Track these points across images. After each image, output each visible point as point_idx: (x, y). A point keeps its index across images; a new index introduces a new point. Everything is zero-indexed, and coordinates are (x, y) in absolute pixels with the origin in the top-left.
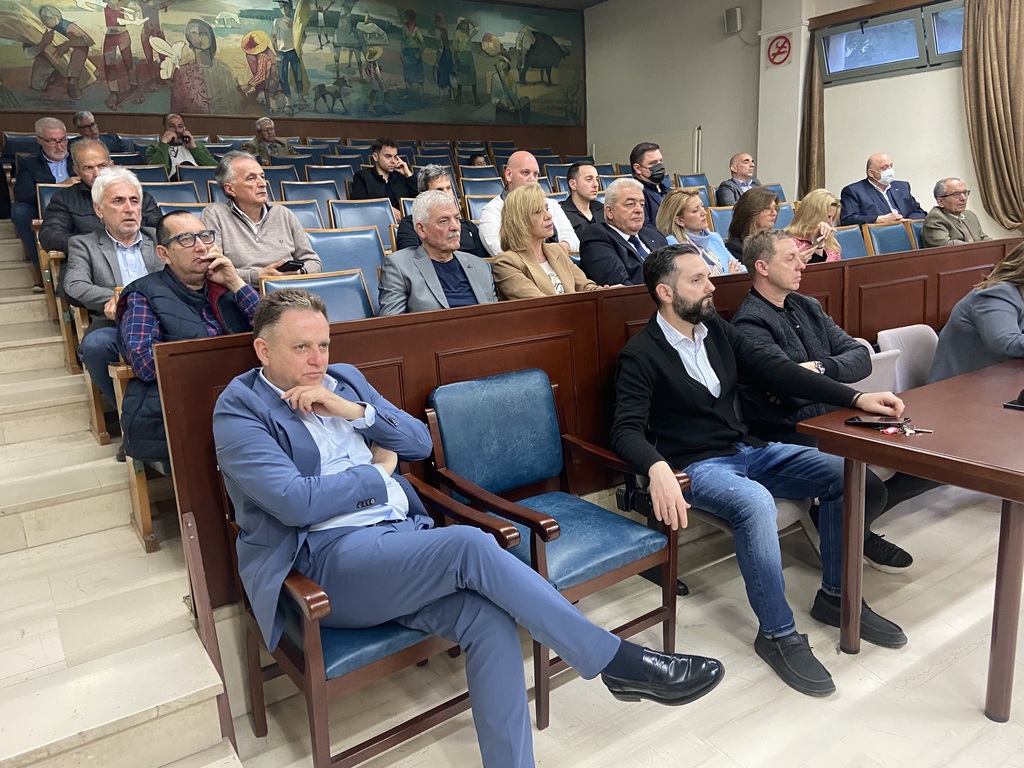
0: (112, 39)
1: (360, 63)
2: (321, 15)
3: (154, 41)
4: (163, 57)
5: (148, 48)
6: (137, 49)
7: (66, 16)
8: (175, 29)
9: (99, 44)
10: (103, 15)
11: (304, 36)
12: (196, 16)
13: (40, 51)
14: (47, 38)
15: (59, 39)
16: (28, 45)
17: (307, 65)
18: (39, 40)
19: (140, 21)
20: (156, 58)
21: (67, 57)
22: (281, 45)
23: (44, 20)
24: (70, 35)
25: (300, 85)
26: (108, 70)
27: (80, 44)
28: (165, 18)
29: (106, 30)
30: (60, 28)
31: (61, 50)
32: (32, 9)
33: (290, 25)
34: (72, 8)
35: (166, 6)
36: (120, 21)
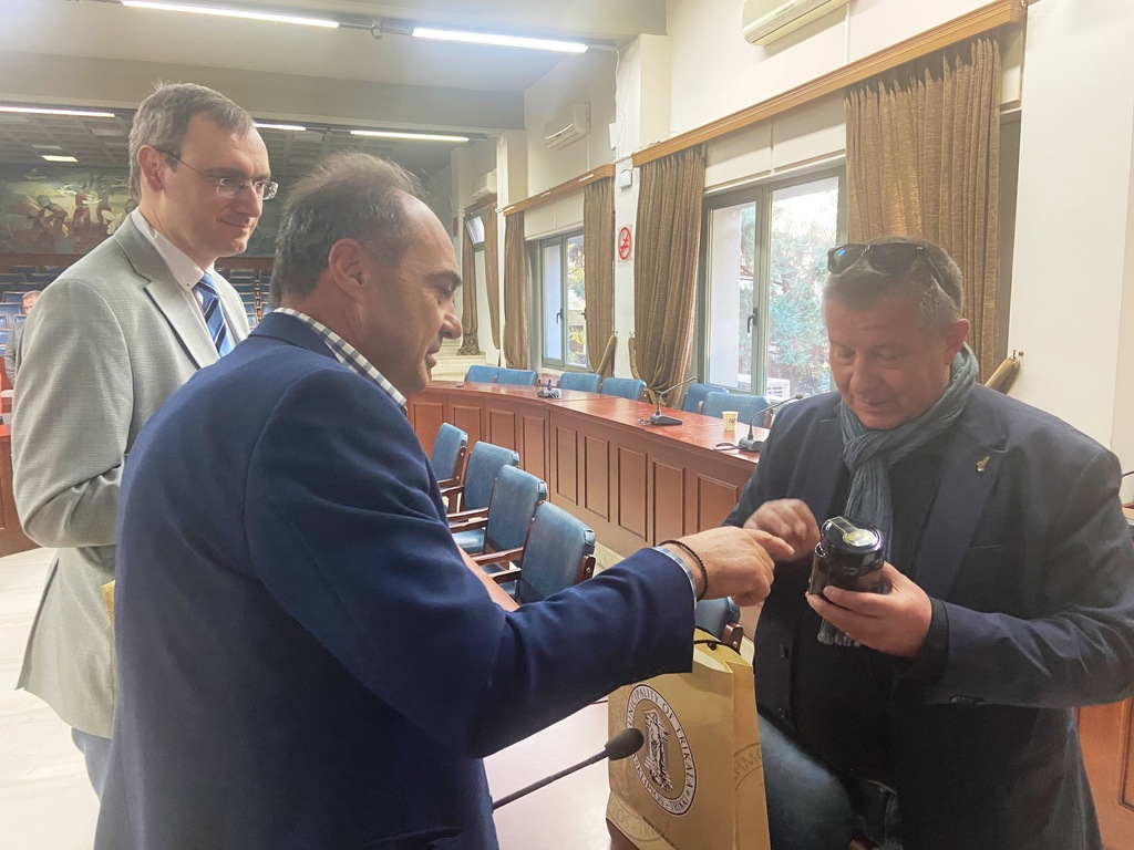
0: (78, 213)
3: (104, 212)
4: (109, 222)
5: (100, 216)
6: (93, 217)
7: (53, 201)
8: (118, 205)
9: (71, 215)
10: (74, 199)
13: (37, 219)
14: (42, 212)
15: (48, 213)
16: (30, 217)
18: (36, 214)
19: (96, 202)
20: (105, 222)
21: (52, 224)
23: (40, 204)
24: (54, 211)
26: (76, 229)
27: (60, 215)
28: (111, 199)
29: (75, 207)
30: (48, 208)
31: (50, 219)
32: (33, 197)
34: (56, 196)
35: (112, 192)
36: (84, 202)
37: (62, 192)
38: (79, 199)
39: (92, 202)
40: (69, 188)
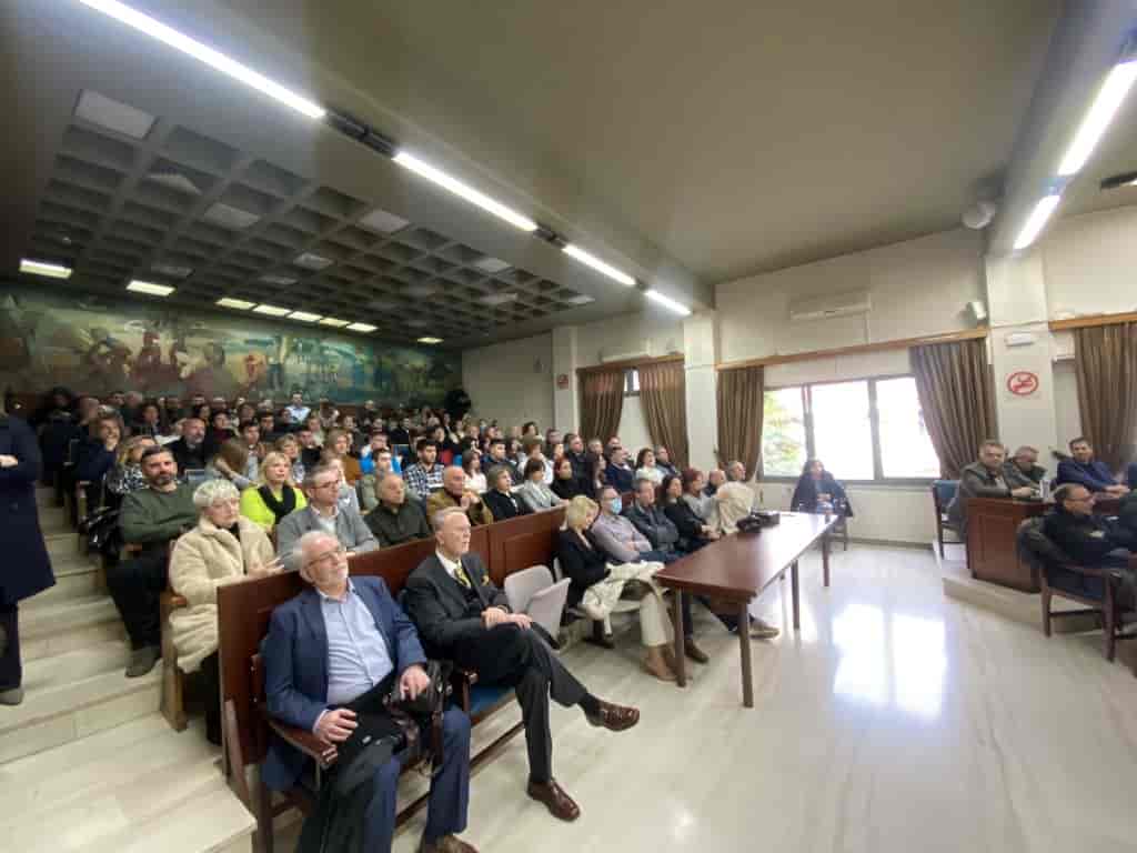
0: (145, 352)
1: (323, 372)
2: (301, 345)
3: (180, 356)
4: (184, 364)
5: (173, 358)
7: (113, 336)
8: (196, 348)
9: (136, 353)
10: (142, 337)
11: (287, 356)
12: (212, 341)
15: (104, 349)
17: (288, 372)
18: (88, 350)
19: (170, 342)
20: (178, 364)
22: (271, 360)
24: (112, 347)
25: (281, 384)
27: (120, 353)
29: (143, 346)
30: (105, 343)
32: (85, 329)
33: (279, 349)
34: (117, 332)
35: (192, 334)
36: (155, 341)
37: (126, 327)
38: (148, 337)
39: (164, 341)
40: (137, 325)
